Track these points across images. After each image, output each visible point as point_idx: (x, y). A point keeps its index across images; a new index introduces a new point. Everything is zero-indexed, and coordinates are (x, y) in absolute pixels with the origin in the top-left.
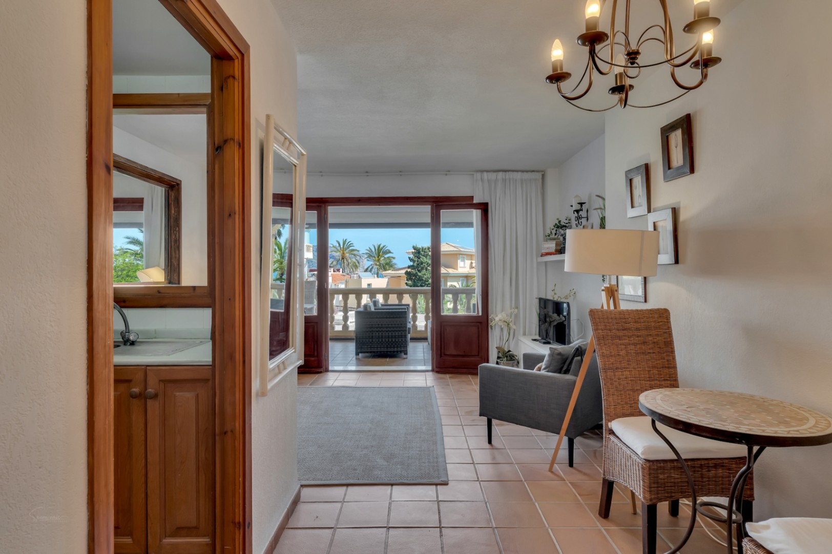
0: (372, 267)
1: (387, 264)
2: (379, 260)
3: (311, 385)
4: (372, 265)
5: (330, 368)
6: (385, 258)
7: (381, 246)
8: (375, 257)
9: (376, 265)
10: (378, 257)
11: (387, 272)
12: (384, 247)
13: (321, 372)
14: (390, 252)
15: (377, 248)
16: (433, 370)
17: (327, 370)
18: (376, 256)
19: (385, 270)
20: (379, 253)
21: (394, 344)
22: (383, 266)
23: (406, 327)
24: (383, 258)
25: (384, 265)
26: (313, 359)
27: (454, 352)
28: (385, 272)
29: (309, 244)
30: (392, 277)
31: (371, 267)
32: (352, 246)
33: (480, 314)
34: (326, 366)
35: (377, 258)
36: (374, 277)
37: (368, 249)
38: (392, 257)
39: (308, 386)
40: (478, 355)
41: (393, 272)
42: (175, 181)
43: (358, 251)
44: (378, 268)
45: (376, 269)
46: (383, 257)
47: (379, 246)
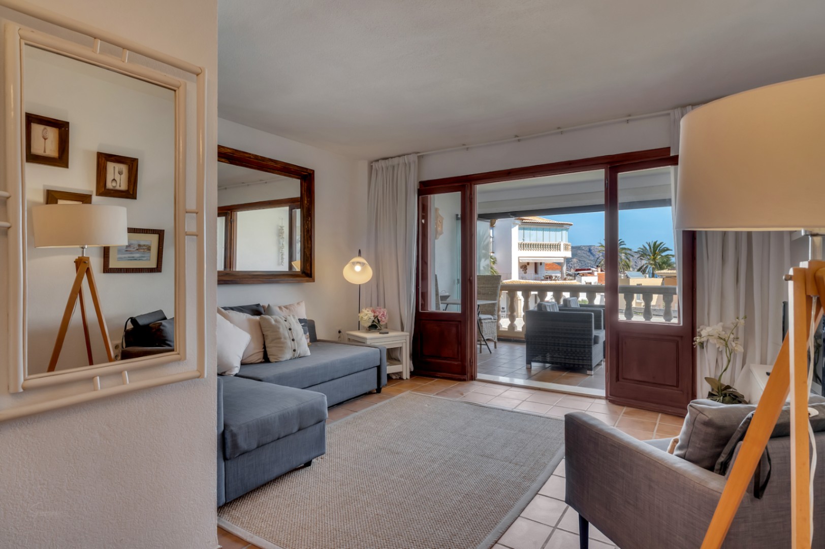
0: (647, 267)
1: (664, 263)
2: (654, 259)
3: (437, 394)
4: (646, 263)
5: (480, 376)
6: (662, 256)
7: (658, 243)
8: (649, 255)
9: (651, 264)
10: (654, 256)
11: (662, 271)
12: (661, 244)
13: (464, 380)
14: (668, 249)
15: (652, 246)
16: (606, 398)
17: (473, 378)
18: (651, 255)
19: (661, 268)
20: (655, 251)
21: (574, 355)
22: (659, 265)
23: (591, 335)
24: (660, 257)
25: (660, 263)
26: (456, 363)
27: (638, 377)
28: (659, 272)
29: (567, 243)
30: (667, 277)
31: (645, 266)
32: (623, 244)
33: (681, 324)
34: (471, 373)
35: (652, 257)
36: (646, 277)
37: (642, 247)
38: (671, 255)
39: (432, 396)
40: (677, 386)
41: (670, 271)
42: (305, 171)
43: (630, 250)
44: (653, 268)
45: (651, 269)
46: (660, 255)
47: (655, 243)
